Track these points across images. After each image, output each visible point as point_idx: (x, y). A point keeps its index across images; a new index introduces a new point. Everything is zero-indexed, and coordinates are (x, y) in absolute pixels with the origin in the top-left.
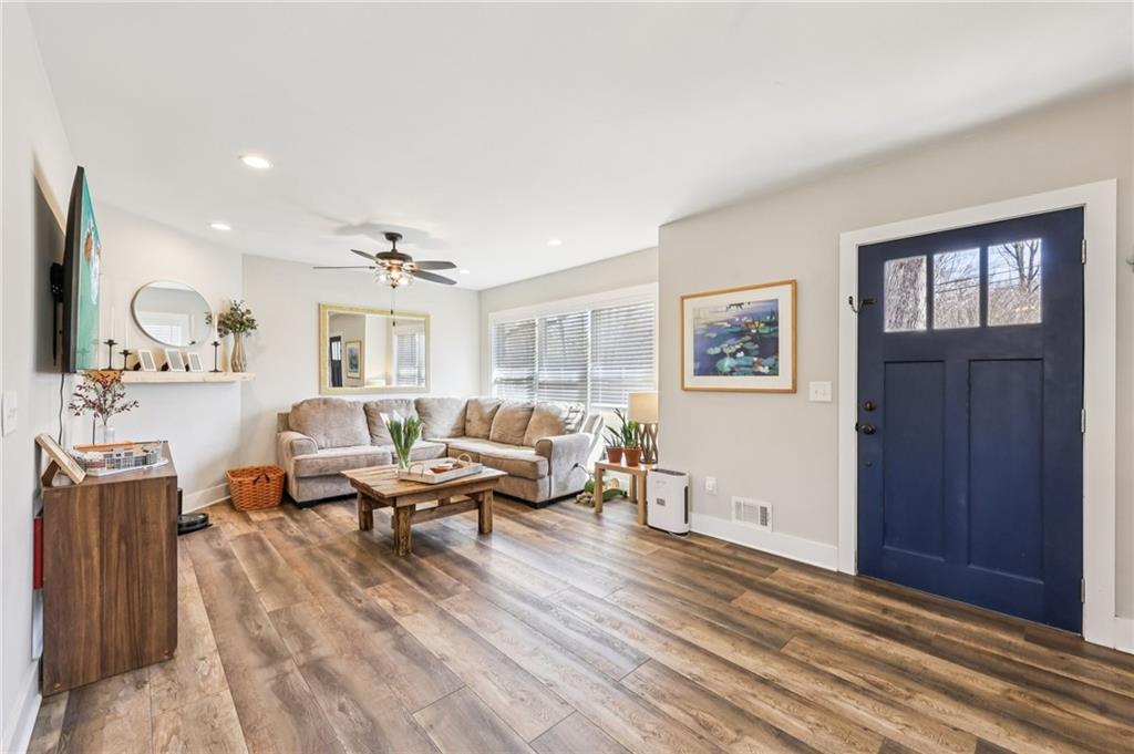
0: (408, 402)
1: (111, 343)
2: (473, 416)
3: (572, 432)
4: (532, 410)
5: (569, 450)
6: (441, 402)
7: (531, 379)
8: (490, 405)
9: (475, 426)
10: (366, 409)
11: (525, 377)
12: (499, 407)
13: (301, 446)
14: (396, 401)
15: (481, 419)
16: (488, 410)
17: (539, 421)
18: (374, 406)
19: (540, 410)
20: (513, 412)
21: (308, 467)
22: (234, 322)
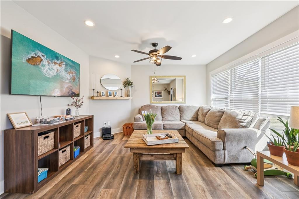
0: (176, 107)
1: (94, 90)
2: (200, 113)
3: (243, 127)
4: (223, 112)
5: (238, 138)
6: (188, 107)
7: (227, 98)
8: (207, 109)
9: (200, 117)
10: (162, 108)
11: (224, 97)
12: (210, 110)
13: (137, 119)
14: (172, 106)
15: (202, 115)
16: (205, 111)
17: (225, 119)
18: (164, 108)
19: (227, 113)
20: (214, 113)
21: (136, 126)
22: (128, 84)
